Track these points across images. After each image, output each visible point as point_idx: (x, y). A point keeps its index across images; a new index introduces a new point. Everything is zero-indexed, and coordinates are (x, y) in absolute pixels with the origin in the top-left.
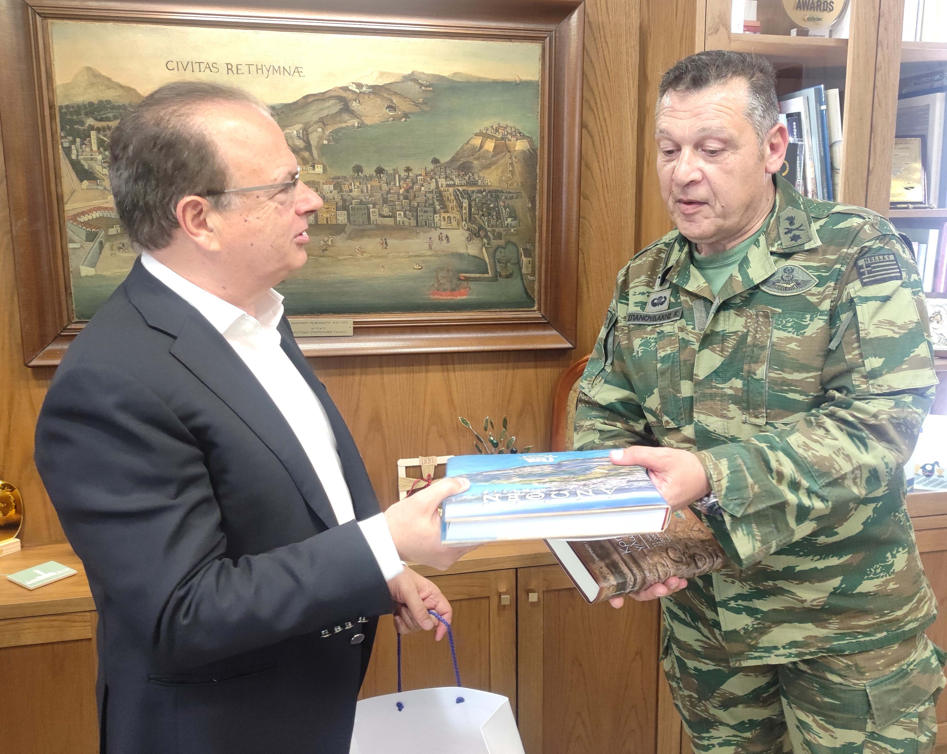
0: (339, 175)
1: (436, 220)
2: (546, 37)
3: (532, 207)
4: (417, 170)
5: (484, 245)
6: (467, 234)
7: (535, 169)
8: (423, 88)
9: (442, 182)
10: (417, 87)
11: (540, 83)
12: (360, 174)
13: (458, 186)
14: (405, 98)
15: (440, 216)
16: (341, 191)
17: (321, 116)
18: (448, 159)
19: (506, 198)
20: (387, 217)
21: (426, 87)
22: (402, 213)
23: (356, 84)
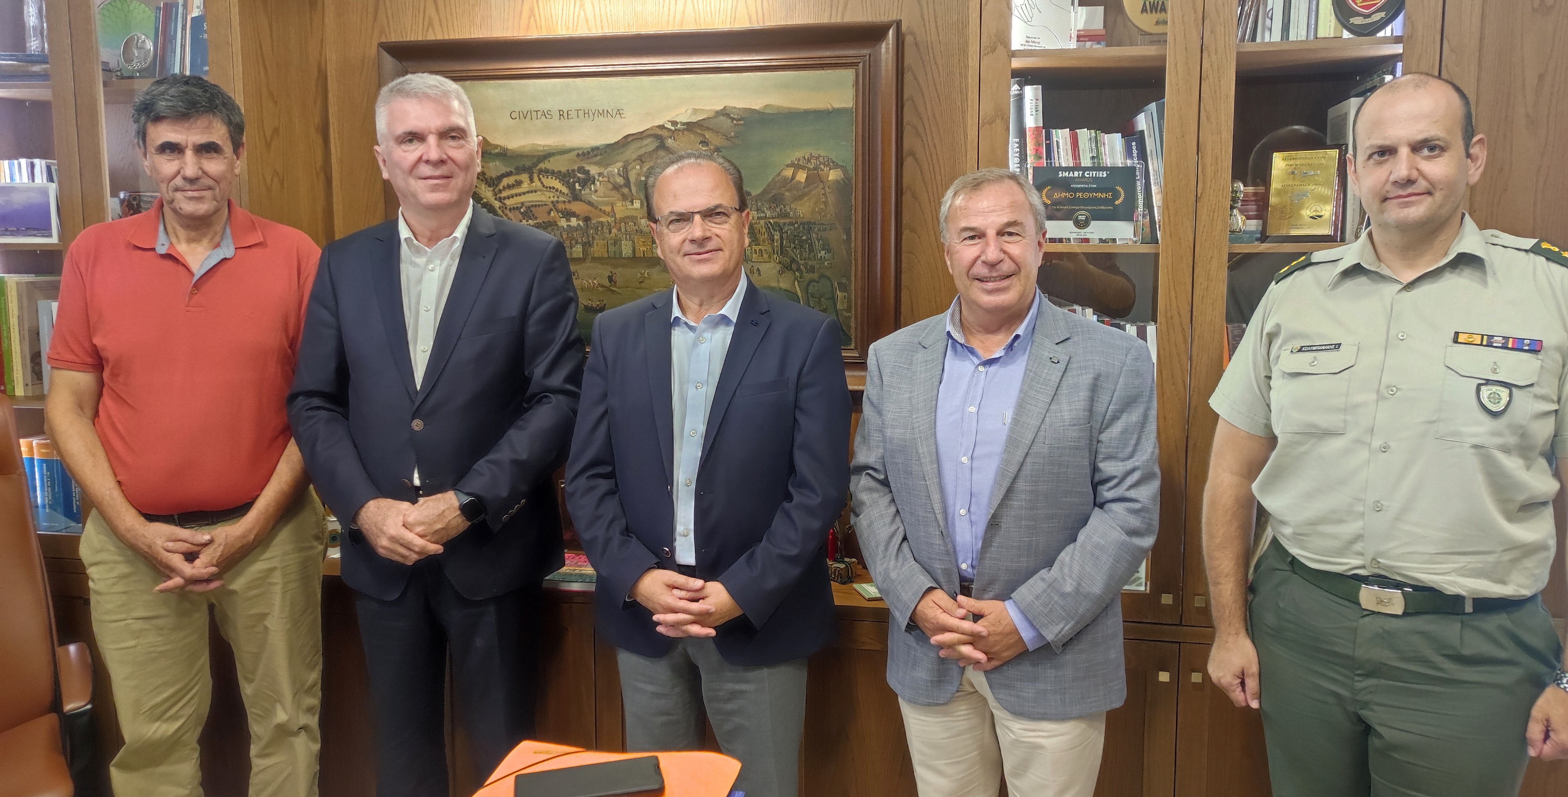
2: (860, 63)
3: (847, 239)
5: (796, 279)
6: (778, 267)
7: (850, 200)
8: (735, 122)
10: (730, 121)
11: (852, 110)
13: (769, 218)
14: (717, 132)
17: (639, 154)
18: (759, 191)
19: (819, 230)
21: (736, 120)
23: (672, 122)
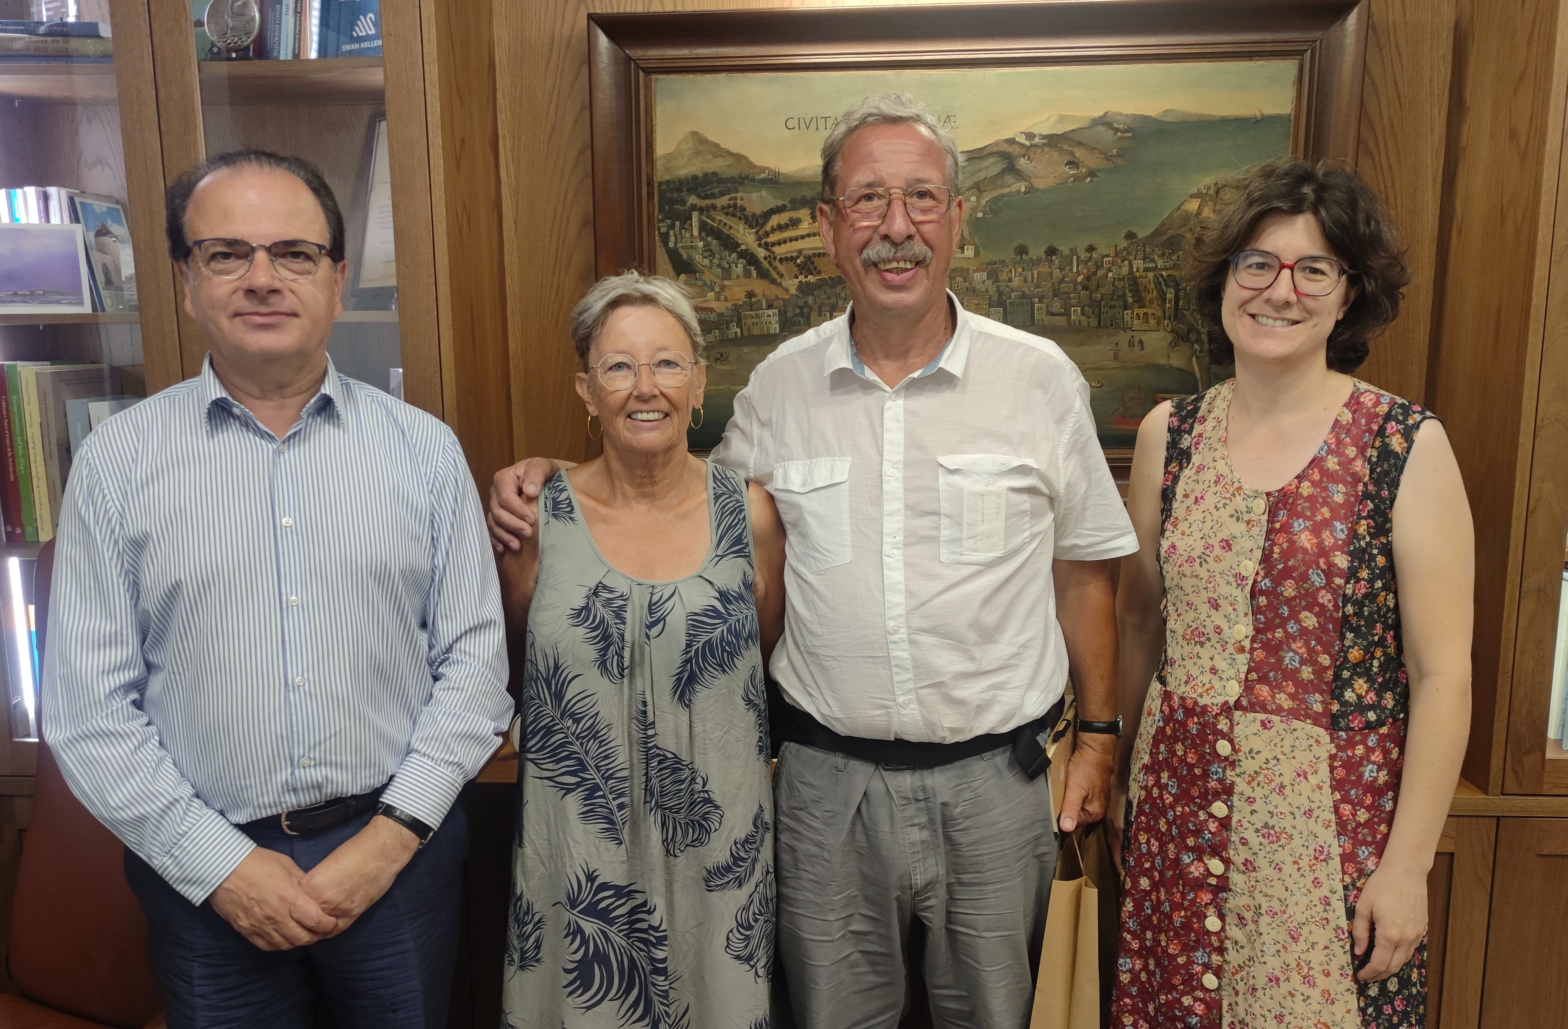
0: (995, 259)
1: (1127, 318)
2: (1306, 50)
4: (1104, 248)
5: (1194, 353)
6: (1170, 337)
8: (1119, 134)
9: (1139, 264)
10: (1111, 132)
11: (1292, 118)
12: (1024, 256)
13: (1161, 269)
14: (1093, 149)
15: (1132, 313)
16: (997, 280)
17: (976, 180)
18: (1148, 232)
20: (1057, 315)
21: (1123, 132)
22: (1079, 309)
23: (1025, 134)
